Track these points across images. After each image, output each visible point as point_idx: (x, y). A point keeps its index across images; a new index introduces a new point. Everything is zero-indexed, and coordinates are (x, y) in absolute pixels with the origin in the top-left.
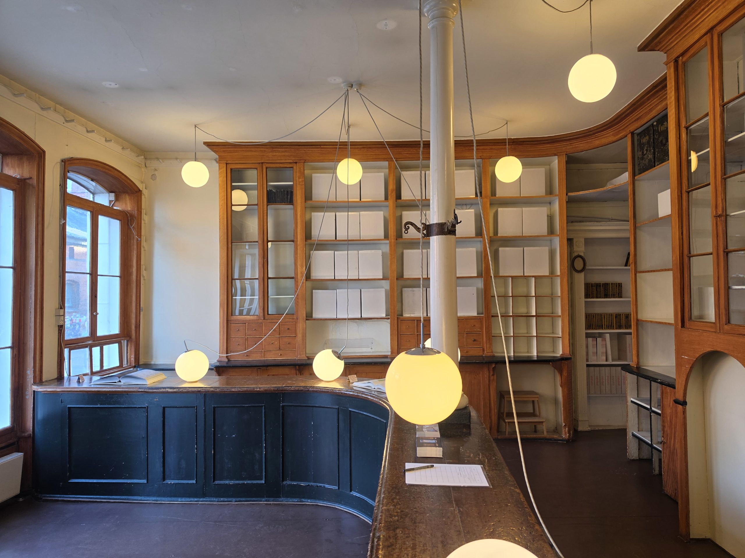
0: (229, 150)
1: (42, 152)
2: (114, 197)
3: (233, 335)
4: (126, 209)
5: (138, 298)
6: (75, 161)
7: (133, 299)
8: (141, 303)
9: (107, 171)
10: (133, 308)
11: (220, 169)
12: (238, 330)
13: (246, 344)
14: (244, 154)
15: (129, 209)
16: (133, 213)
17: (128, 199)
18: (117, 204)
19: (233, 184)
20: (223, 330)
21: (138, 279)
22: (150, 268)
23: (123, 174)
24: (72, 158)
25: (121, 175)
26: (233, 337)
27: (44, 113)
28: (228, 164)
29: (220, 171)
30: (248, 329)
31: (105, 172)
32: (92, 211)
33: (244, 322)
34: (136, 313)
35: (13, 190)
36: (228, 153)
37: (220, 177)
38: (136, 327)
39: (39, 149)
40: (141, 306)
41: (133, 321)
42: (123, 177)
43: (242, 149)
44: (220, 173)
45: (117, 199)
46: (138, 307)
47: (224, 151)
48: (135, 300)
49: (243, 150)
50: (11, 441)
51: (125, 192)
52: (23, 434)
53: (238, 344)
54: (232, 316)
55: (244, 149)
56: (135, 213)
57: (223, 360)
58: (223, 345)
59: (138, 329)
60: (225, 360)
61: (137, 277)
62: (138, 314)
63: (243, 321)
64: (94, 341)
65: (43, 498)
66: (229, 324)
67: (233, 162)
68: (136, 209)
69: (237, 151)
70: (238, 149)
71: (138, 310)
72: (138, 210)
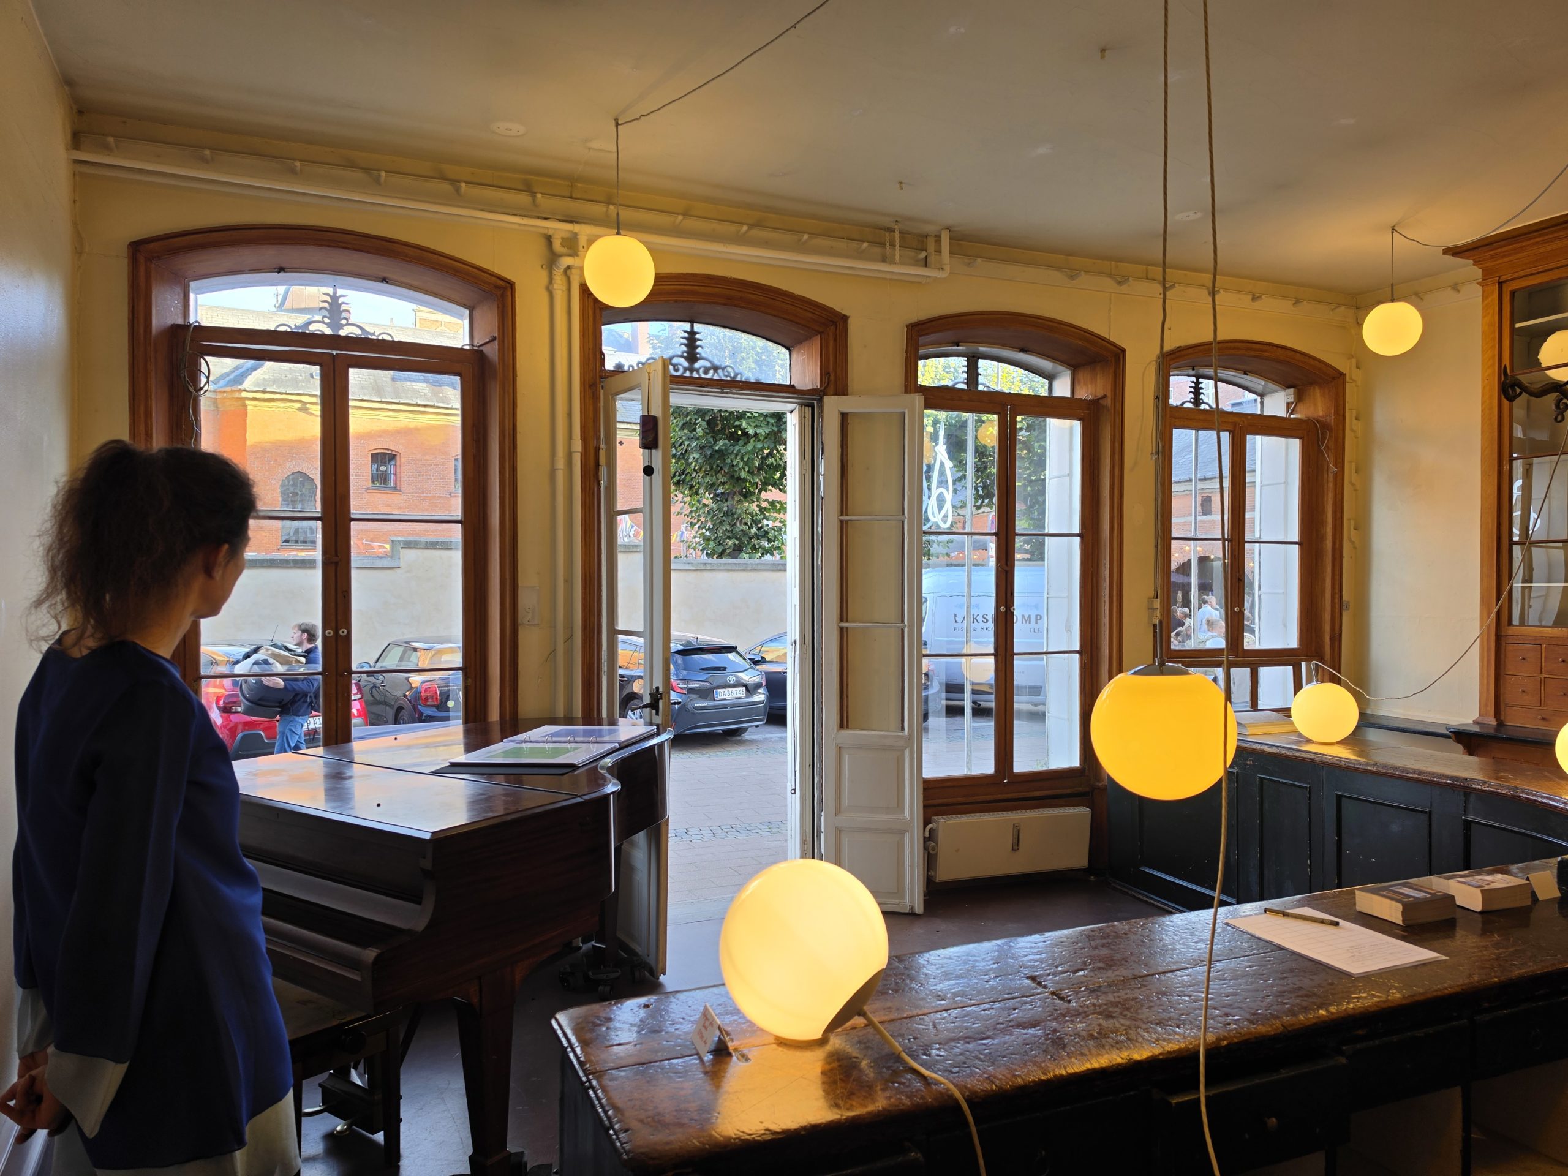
0: (1504, 252)
1: (1120, 351)
2: (1292, 396)
3: (1511, 668)
4: (1315, 416)
5: (1337, 582)
6: (1185, 352)
7: (1327, 585)
8: (1344, 593)
9: (1258, 353)
10: (1327, 601)
11: (1484, 298)
12: (1524, 659)
13: (1543, 691)
14: (1540, 251)
15: (1321, 413)
16: (1328, 421)
17: (1318, 395)
18: (1300, 407)
19: (1518, 325)
20: (1488, 656)
21: (1337, 546)
22: (1364, 525)
23: (1297, 351)
24: (1178, 347)
25: (1293, 353)
26: (1511, 673)
27: (1124, 288)
28: (1505, 282)
29: (1486, 302)
30: (1545, 658)
31: (1257, 357)
32: (1232, 429)
33: (1538, 642)
34: (1333, 612)
35: (1079, 420)
36: (1502, 257)
37: (1484, 317)
38: (1332, 639)
39: (1115, 349)
40: (1344, 598)
41: (1327, 627)
42: (1298, 356)
43: (1532, 241)
44: (1485, 308)
45: (1300, 398)
46: (1337, 601)
47: (1493, 257)
48: (1330, 587)
49: (1537, 243)
50: (1081, 789)
51: (1312, 383)
52: (1097, 784)
53: (1523, 691)
54: (1511, 627)
55: (1538, 240)
56: (1331, 420)
57: (1486, 722)
58: (1488, 690)
59: (1337, 643)
60: (1490, 723)
61: (1334, 543)
62: (1337, 615)
63: (1536, 638)
64: (1237, 657)
65: (1112, 885)
66: (1504, 645)
67: (1515, 276)
68: (1333, 411)
69: (1521, 247)
70: (1524, 244)
71: (1337, 606)
72: (1337, 412)
